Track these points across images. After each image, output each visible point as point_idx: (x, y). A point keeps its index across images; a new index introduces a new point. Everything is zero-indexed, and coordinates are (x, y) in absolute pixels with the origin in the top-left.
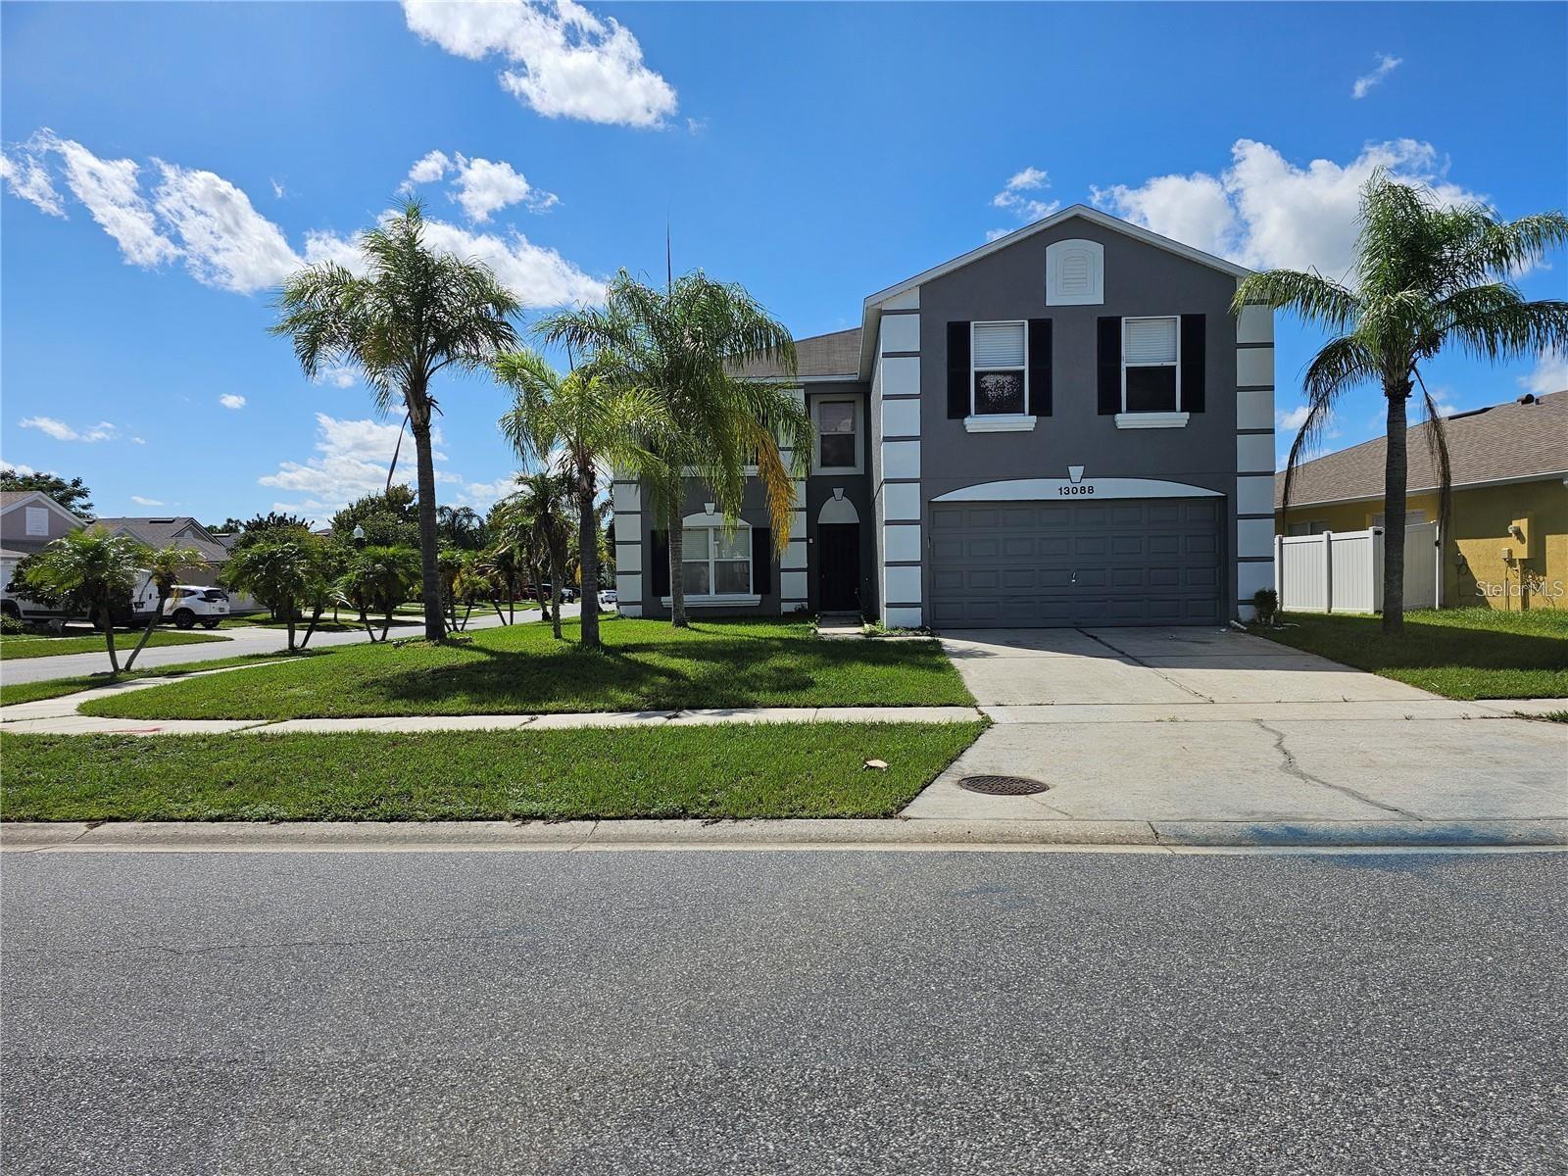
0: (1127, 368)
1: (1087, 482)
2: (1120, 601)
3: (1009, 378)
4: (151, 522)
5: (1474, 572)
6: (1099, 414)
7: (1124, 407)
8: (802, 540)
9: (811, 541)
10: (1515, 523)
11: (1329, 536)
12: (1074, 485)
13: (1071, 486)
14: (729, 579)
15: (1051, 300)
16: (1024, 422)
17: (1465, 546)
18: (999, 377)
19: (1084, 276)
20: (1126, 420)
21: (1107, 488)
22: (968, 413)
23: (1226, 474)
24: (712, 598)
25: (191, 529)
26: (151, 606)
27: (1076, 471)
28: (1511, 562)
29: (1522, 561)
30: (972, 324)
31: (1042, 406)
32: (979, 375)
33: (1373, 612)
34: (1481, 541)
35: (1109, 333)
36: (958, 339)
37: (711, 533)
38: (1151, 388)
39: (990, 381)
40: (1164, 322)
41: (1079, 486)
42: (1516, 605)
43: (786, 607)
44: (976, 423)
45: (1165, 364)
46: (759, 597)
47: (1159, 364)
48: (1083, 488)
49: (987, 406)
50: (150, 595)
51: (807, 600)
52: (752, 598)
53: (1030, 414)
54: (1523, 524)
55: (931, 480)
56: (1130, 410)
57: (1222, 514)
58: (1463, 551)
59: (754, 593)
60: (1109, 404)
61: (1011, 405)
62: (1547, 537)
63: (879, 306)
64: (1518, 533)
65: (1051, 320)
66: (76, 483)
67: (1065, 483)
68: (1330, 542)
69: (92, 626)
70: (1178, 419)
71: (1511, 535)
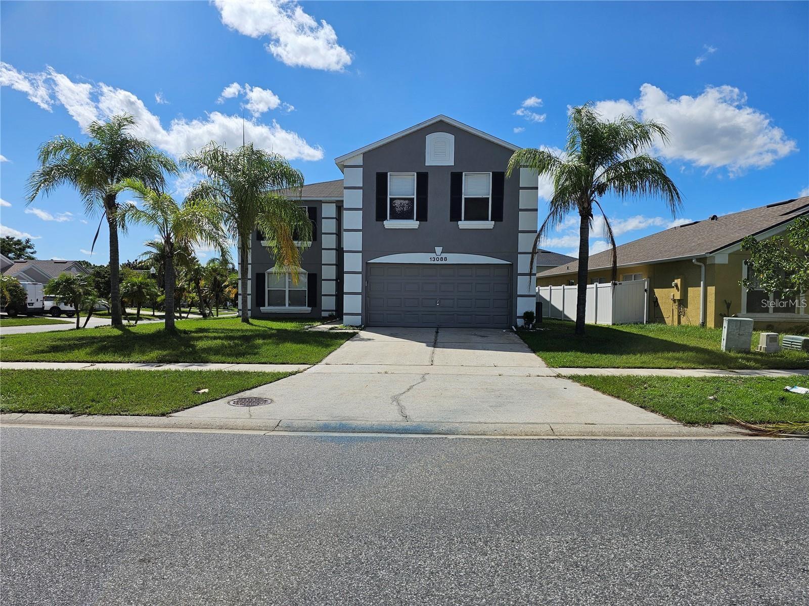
0: (465, 198)
1: (444, 255)
2: (461, 315)
3: (407, 202)
4: (55, 263)
5: (660, 305)
6: (451, 221)
7: (463, 218)
8: (333, 280)
9: (339, 281)
10: (676, 281)
11: (597, 285)
12: (437, 256)
13: (436, 257)
14: (296, 298)
15: (428, 163)
16: (413, 224)
17: (658, 292)
18: (402, 201)
19: (444, 151)
20: (463, 224)
21: (454, 258)
22: (385, 219)
23: (513, 254)
24: (287, 308)
25: (76, 267)
26: (38, 305)
27: (439, 250)
28: (674, 301)
29: (679, 300)
30: (389, 173)
31: (422, 216)
32: (392, 200)
33: (611, 325)
34: (663, 289)
35: (456, 180)
36: (382, 181)
37: (287, 275)
38: (476, 209)
39: (397, 203)
40: (485, 175)
41: (440, 257)
42: (676, 323)
43: (324, 314)
44: (389, 224)
45: (484, 197)
46: (310, 309)
47: (481, 197)
48: (442, 258)
49: (396, 216)
50: (37, 300)
51: (336, 311)
52: (306, 309)
53: (416, 220)
54: (678, 281)
55: (367, 251)
56: (465, 220)
57: (510, 272)
58: (657, 295)
59: (308, 306)
60: (455, 216)
61: (407, 215)
62: (689, 288)
63: (342, 163)
64: (676, 285)
65: (427, 173)
66: (28, 241)
67: (433, 255)
68: (597, 288)
69: (7, 314)
70: (489, 224)
71: (673, 287)
